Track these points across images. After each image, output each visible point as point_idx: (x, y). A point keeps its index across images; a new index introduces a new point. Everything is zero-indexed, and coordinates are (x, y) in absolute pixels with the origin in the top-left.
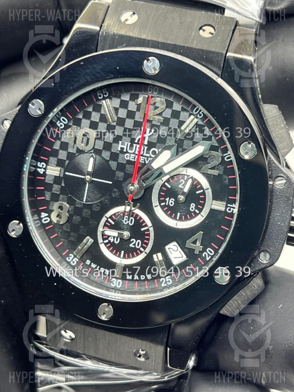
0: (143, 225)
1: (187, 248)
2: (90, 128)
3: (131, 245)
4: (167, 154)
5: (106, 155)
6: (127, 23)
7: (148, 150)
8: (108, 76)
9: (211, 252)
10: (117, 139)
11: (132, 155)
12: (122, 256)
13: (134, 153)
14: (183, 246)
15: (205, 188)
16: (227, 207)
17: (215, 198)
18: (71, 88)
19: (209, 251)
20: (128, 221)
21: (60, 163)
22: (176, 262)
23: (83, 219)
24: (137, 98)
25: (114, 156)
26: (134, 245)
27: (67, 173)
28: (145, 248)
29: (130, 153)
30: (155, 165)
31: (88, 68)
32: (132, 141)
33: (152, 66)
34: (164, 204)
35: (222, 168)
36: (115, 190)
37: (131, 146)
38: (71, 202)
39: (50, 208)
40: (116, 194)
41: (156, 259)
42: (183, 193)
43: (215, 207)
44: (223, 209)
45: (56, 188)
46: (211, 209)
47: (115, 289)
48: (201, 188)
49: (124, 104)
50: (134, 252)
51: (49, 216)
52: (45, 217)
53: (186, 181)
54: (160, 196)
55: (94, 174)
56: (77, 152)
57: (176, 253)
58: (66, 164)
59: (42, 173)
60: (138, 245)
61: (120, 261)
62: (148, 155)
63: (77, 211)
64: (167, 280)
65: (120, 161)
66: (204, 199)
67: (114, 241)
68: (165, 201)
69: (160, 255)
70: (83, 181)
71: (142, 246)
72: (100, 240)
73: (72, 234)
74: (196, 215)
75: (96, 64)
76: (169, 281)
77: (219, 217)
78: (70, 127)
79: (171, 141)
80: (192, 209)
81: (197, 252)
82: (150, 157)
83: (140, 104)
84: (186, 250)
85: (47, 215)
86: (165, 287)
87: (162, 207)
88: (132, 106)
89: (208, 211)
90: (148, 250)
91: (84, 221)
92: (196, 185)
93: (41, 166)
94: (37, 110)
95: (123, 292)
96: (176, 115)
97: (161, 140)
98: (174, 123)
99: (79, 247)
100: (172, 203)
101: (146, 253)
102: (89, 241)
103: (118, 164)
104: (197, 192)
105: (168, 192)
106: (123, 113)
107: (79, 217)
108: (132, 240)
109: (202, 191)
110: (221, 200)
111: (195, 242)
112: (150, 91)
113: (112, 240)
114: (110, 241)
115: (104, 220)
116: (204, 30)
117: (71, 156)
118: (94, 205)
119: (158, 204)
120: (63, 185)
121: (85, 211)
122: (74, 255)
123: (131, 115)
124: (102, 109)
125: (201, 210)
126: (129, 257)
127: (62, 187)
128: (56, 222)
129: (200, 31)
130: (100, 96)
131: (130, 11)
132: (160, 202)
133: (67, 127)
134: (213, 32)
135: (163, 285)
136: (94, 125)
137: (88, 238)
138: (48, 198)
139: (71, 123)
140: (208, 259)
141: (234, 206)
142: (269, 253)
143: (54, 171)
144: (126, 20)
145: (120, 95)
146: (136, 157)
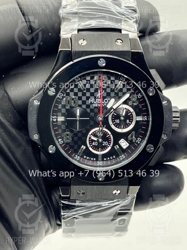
0: (107, 134)
3: (103, 145)
4: (113, 100)
5: (84, 106)
6: (82, 45)
7: (103, 100)
8: (83, 71)
9: (140, 140)
10: (88, 98)
12: (100, 151)
15: (132, 112)
16: (143, 118)
17: (137, 115)
21: (63, 115)
22: (124, 147)
23: (79, 137)
24: (94, 78)
25: (88, 106)
26: (105, 144)
27: (67, 119)
28: (110, 145)
29: (95, 103)
30: (109, 106)
31: (73, 69)
32: (95, 98)
33: (102, 63)
34: (115, 123)
35: (138, 102)
36: (91, 121)
38: (71, 131)
39: (62, 136)
40: (92, 123)
41: (116, 148)
42: (123, 116)
43: (137, 119)
44: (142, 119)
45: (63, 127)
47: (100, 166)
48: (130, 112)
50: (104, 148)
51: (63, 140)
53: (123, 111)
54: (112, 120)
55: (81, 116)
56: (70, 108)
57: (124, 144)
58: (66, 114)
59: (55, 121)
61: (100, 153)
62: (104, 103)
63: (75, 135)
64: (123, 156)
65: (91, 108)
66: (132, 117)
67: (95, 145)
69: (117, 146)
70: (76, 120)
71: (108, 144)
72: (89, 146)
73: (75, 146)
74: (130, 124)
75: (76, 66)
76: (124, 157)
77: (140, 123)
78: (65, 97)
79: (113, 94)
80: (128, 122)
81: (134, 141)
82: (105, 103)
83: (96, 80)
84: (128, 141)
85: (61, 140)
86: (122, 160)
87: (114, 125)
89: (135, 122)
91: (80, 139)
92: (128, 111)
93: (54, 118)
94: (52, 93)
95: (103, 167)
97: (108, 94)
99: (80, 151)
100: (118, 122)
104: (129, 114)
105: (117, 117)
107: (76, 137)
108: (103, 142)
110: (140, 116)
111: (132, 137)
112: (99, 73)
113: (94, 144)
114: (93, 145)
115: (88, 136)
116: (117, 42)
118: (83, 131)
119: (112, 123)
121: (79, 134)
122: (78, 155)
125: (132, 122)
126: (103, 150)
127: (66, 125)
128: (67, 142)
129: (116, 43)
130: (76, 80)
131: (82, 39)
132: (113, 122)
133: (63, 97)
134: (122, 42)
135: (121, 159)
136: (76, 94)
137: (83, 146)
138: (60, 132)
139: (65, 95)
140: (139, 143)
141: (146, 117)
142: (166, 134)
143: (61, 119)
144: (82, 44)
145: (86, 78)
146: (98, 104)
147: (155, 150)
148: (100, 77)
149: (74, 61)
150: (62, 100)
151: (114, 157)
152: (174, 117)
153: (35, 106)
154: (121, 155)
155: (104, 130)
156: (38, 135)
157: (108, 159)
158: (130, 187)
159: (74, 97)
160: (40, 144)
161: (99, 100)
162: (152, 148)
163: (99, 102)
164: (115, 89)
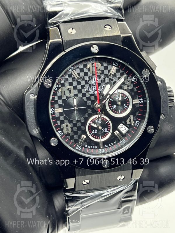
0: (106, 121)
1: (128, 124)
2: (69, 86)
3: (103, 132)
4: (108, 86)
5: (80, 95)
8: (77, 59)
9: (138, 123)
10: (83, 87)
11: (92, 92)
12: (100, 138)
13: (92, 91)
14: (125, 124)
15: (127, 96)
17: (133, 98)
18: (61, 69)
19: (137, 122)
20: (98, 122)
21: (60, 106)
22: (124, 132)
23: (78, 127)
24: (87, 66)
25: (84, 95)
26: (104, 131)
27: (64, 110)
28: (109, 131)
30: (105, 93)
31: (67, 58)
32: (90, 86)
33: (95, 49)
34: (112, 108)
35: (132, 85)
36: (89, 110)
37: (90, 88)
38: (70, 122)
39: (62, 128)
41: (116, 134)
42: (119, 101)
43: (134, 103)
44: (138, 102)
45: (62, 118)
46: (133, 104)
47: (102, 154)
49: (82, 70)
50: (105, 134)
51: (62, 132)
52: (60, 133)
53: (119, 96)
54: (109, 106)
55: (78, 105)
56: (66, 98)
57: (123, 129)
58: (63, 105)
59: (53, 113)
60: (106, 131)
61: (100, 140)
63: (75, 125)
64: (123, 141)
66: (129, 101)
68: (112, 107)
69: (117, 131)
70: (74, 110)
71: (108, 131)
72: (89, 134)
73: (75, 136)
74: (127, 108)
75: (69, 55)
77: (137, 106)
78: (60, 88)
80: (125, 107)
81: (133, 125)
82: (100, 90)
83: (89, 68)
85: (61, 131)
87: (112, 110)
88: (85, 70)
89: (132, 105)
90: (111, 131)
91: (79, 129)
92: (123, 96)
93: (52, 110)
94: (49, 84)
95: (105, 154)
96: (106, 68)
98: (106, 72)
99: (81, 141)
100: (115, 107)
101: (110, 133)
102: (84, 137)
103: (87, 97)
104: (125, 99)
105: (113, 103)
106: (82, 74)
107: (76, 128)
108: (103, 129)
109: (127, 97)
110: (136, 99)
111: (130, 121)
112: (91, 61)
113: (94, 133)
114: (93, 133)
115: (88, 125)
117: (64, 101)
118: (81, 120)
120: (64, 115)
121: (78, 124)
122: (79, 145)
123: (86, 74)
124: (72, 76)
125: (128, 106)
126: (104, 137)
128: (66, 133)
129: (105, 28)
130: (70, 70)
131: (70, 28)
132: (110, 108)
133: (58, 88)
134: (110, 27)
135: (122, 144)
136: (71, 84)
137: (83, 135)
138: (59, 124)
139: (60, 86)
140: (138, 126)
141: (142, 99)
142: (163, 114)
143: (58, 110)
144: (71, 33)
145: (79, 67)
146: (94, 92)
147: (155, 130)
148: (92, 64)
149: (65, 51)
150: (58, 91)
151: (115, 143)
152: (169, 97)
153: (31, 100)
154: (122, 140)
155: (102, 117)
156: (37, 129)
157: (110, 145)
158: (134, 171)
159: (69, 87)
160: (41, 138)
161: (94, 88)
162: (152, 130)
163: (94, 89)
164: (109, 75)
